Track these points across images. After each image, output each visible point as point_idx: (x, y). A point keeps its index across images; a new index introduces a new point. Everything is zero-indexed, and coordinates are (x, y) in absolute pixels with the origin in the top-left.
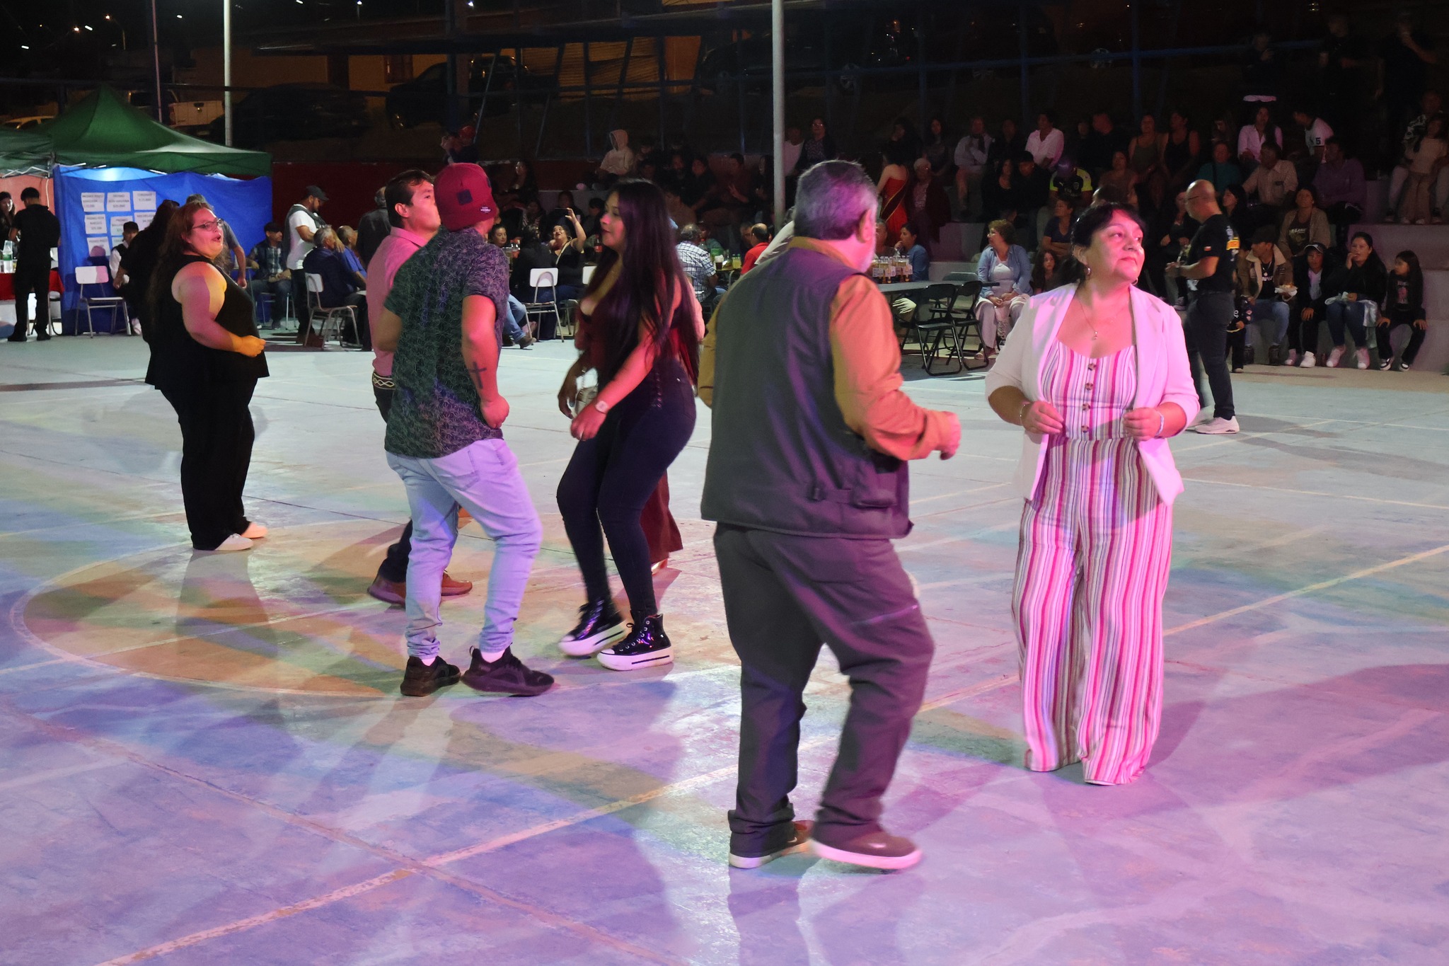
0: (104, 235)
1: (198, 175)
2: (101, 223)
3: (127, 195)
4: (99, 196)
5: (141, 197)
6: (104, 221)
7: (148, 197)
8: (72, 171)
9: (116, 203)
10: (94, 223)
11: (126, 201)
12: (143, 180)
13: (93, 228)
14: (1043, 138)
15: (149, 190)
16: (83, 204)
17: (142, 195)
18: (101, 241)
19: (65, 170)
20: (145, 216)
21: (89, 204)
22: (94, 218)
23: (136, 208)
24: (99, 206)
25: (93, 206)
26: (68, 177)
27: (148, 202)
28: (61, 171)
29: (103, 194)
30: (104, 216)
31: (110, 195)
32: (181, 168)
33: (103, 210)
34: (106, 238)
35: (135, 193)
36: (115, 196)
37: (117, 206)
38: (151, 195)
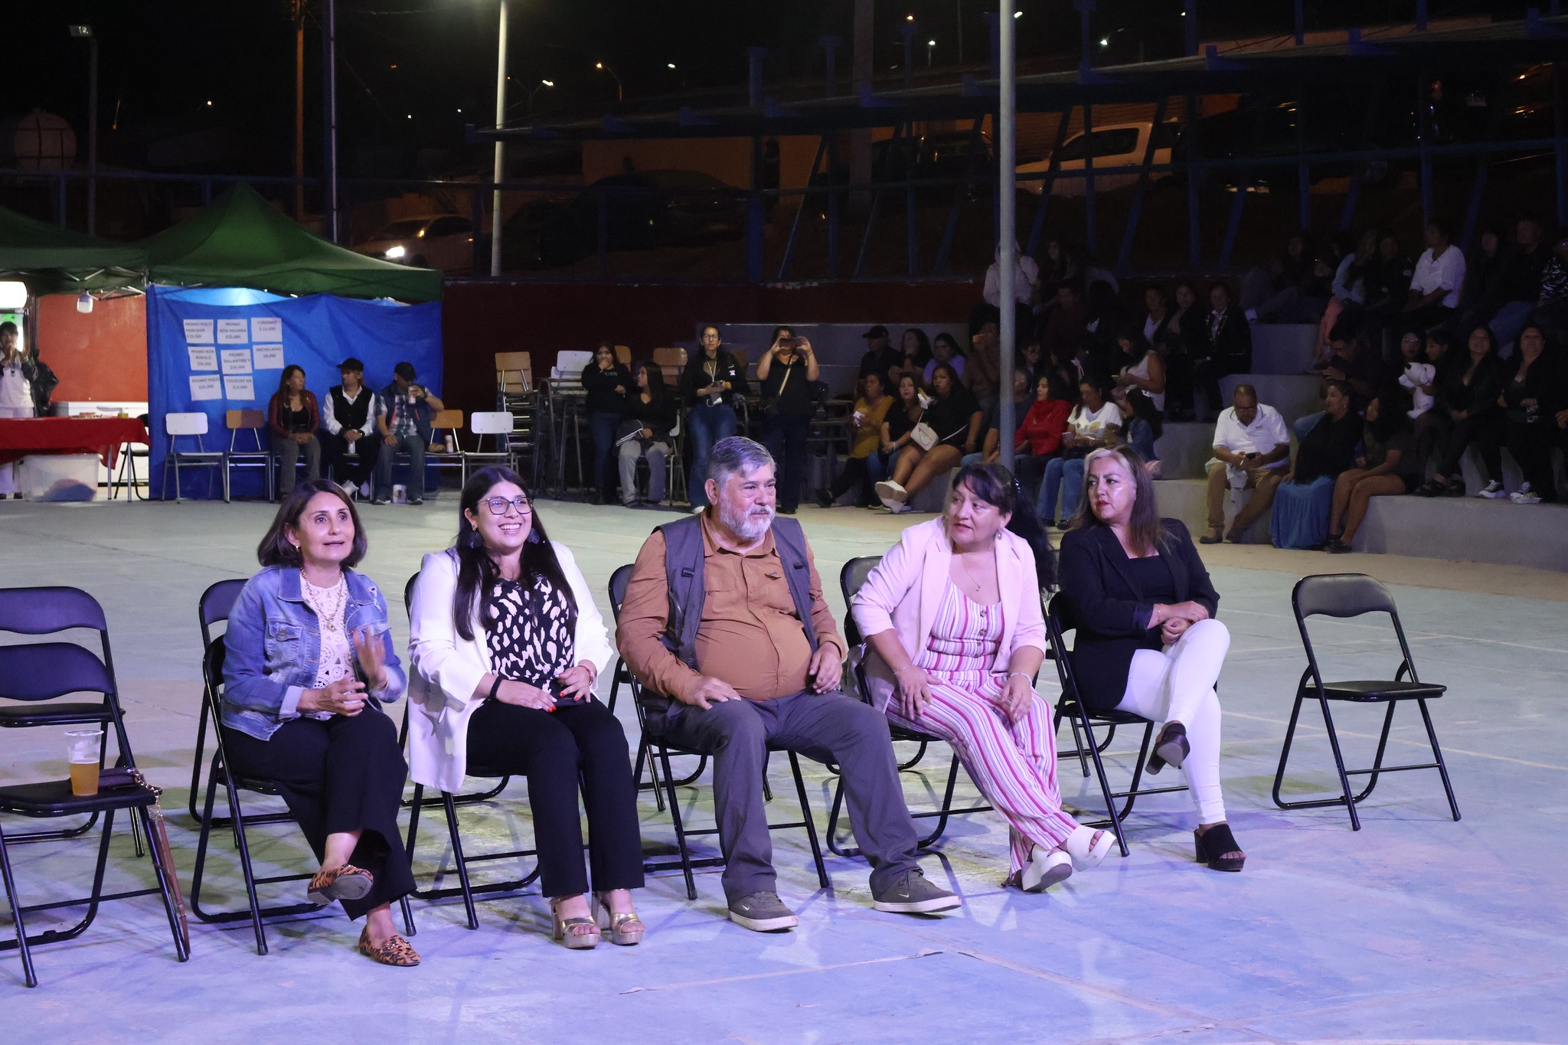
0: (214, 373)
1: (337, 297)
2: (210, 358)
3: (243, 323)
4: (206, 324)
5: (263, 326)
6: (214, 356)
7: (272, 326)
8: (170, 292)
9: (229, 334)
10: (201, 358)
11: (242, 331)
12: (266, 305)
13: (201, 364)
14: (1435, 257)
15: (270, 316)
16: (187, 333)
17: (264, 323)
18: (209, 380)
19: (161, 291)
20: (267, 350)
21: (194, 334)
22: (199, 352)
23: (254, 339)
24: (207, 337)
25: (199, 336)
26: (166, 301)
27: (272, 332)
28: (157, 291)
29: (212, 321)
30: (213, 349)
31: (221, 323)
32: (316, 290)
33: (213, 342)
34: (218, 376)
35: (254, 320)
36: (229, 324)
37: (230, 337)
38: (276, 322)
